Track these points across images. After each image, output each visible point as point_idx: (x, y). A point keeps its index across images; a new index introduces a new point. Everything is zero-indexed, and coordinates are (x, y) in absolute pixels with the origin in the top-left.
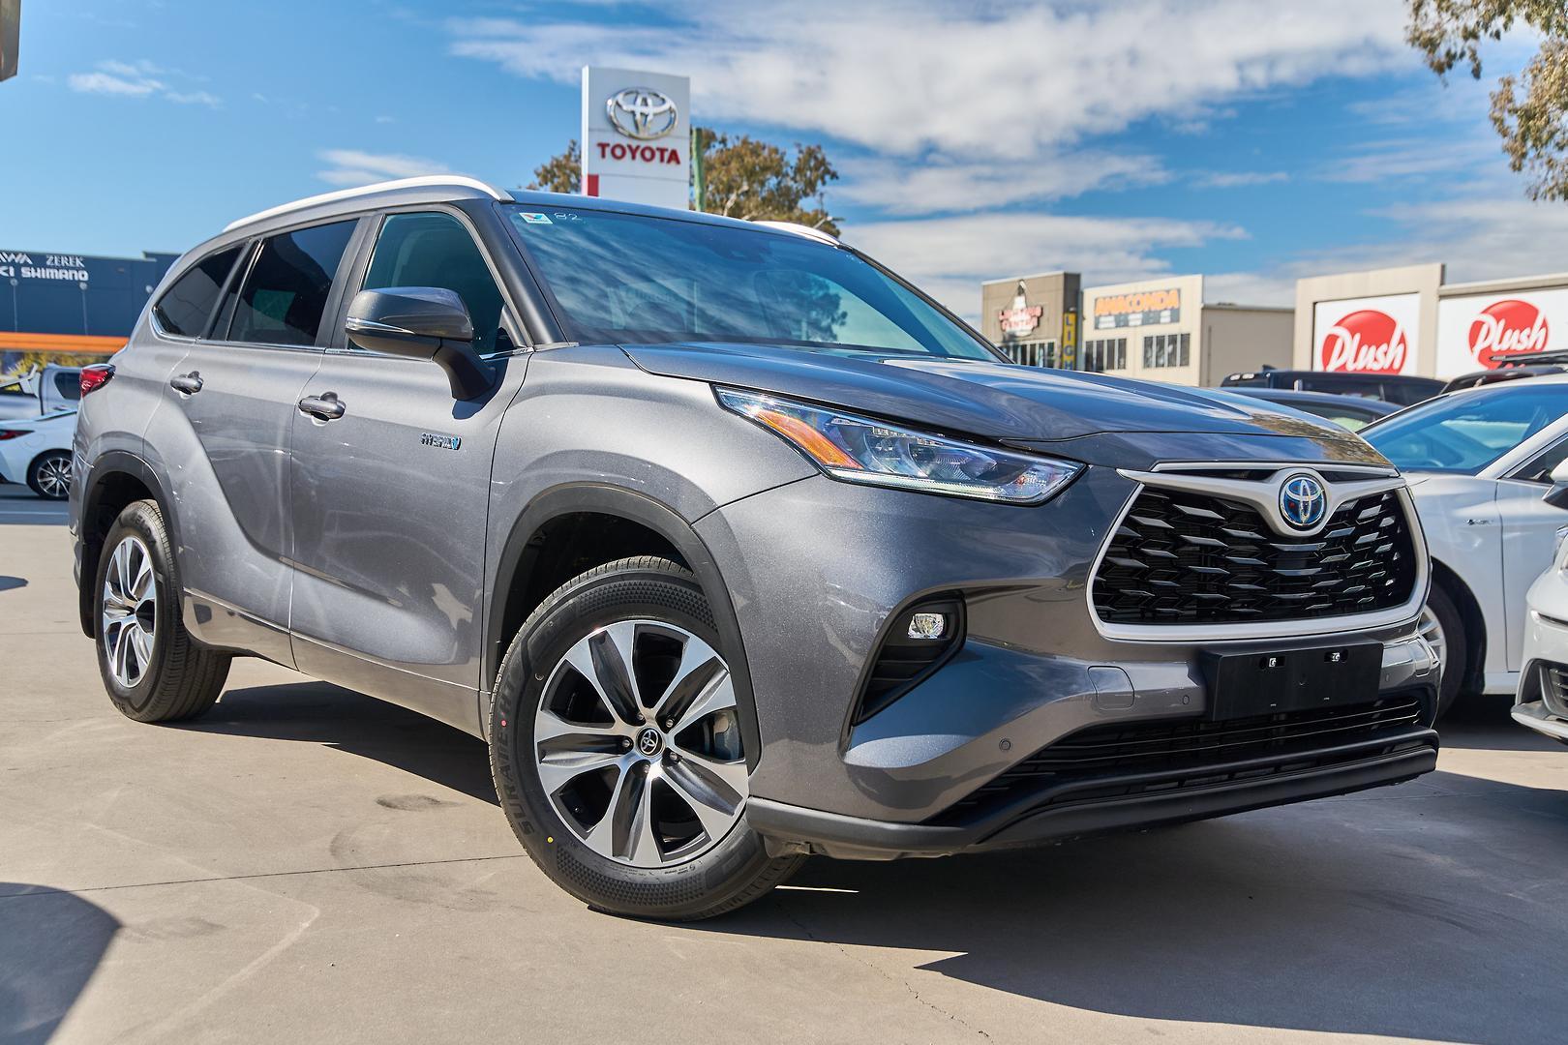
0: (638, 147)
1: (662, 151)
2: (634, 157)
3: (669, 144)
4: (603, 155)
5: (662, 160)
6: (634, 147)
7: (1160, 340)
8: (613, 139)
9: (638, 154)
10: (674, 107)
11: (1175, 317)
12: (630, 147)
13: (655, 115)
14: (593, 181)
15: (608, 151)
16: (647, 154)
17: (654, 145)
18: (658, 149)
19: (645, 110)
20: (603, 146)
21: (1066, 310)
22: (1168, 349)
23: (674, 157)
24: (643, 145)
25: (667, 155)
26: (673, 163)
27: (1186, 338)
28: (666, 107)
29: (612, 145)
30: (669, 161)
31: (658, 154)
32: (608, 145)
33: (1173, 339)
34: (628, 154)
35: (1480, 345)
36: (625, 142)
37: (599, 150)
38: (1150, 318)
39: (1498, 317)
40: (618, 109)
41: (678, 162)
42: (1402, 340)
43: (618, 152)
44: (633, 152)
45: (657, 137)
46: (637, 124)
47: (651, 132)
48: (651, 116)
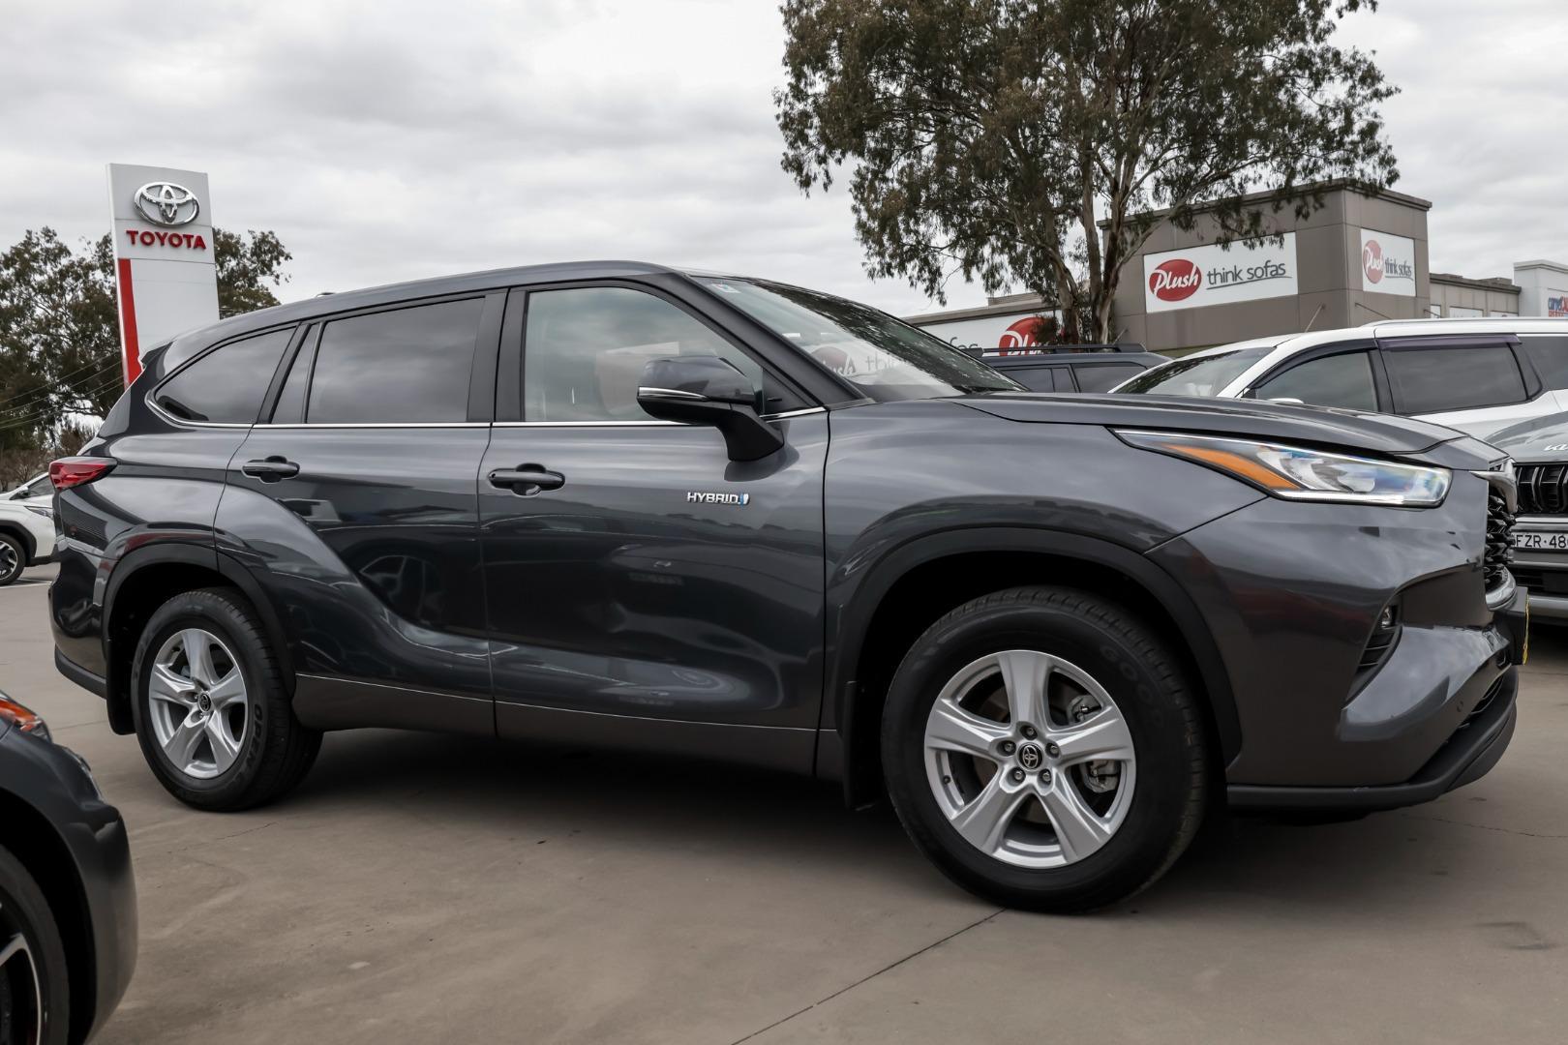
0: (166, 234)
1: (189, 237)
2: (162, 244)
3: (194, 231)
4: (133, 242)
5: (189, 246)
6: (162, 234)
8: (142, 228)
9: (166, 241)
10: (195, 198)
12: (157, 234)
13: (179, 205)
14: (125, 265)
15: (137, 238)
16: (176, 241)
17: (181, 233)
18: (185, 236)
19: (169, 201)
20: (132, 234)
23: (199, 243)
24: (170, 232)
25: (192, 241)
26: (199, 249)
28: (189, 197)
29: (140, 233)
30: (195, 247)
31: (185, 242)
32: (137, 233)
34: (157, 241)
36: (153, 231)
37: (128, 239)
40: (143, 201)
41: (204, 247)
43: (147, 240)
44: (162, 240)
45: (183, 225)
46: (164, 214)
47: (177, 221)
48: (175, 208)
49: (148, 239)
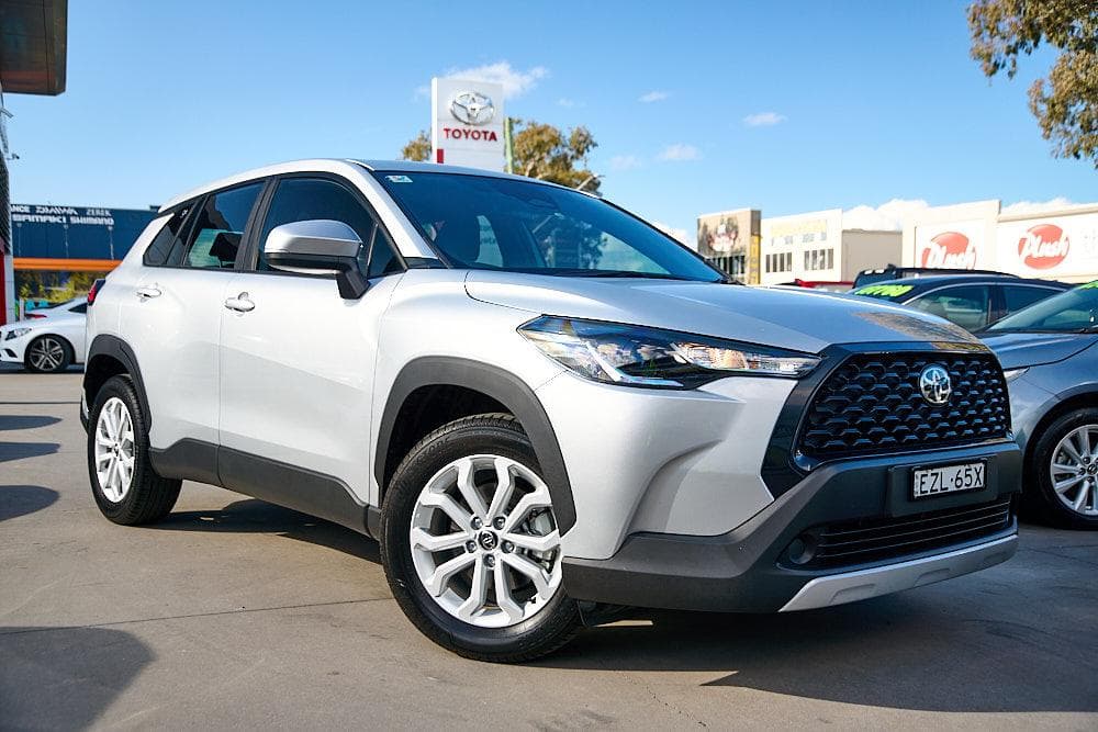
0: (469, 130)
1: (485, 133)
2: (467, 137)
3: (490, 129)
4: (447, 137)
5: (485, 138)
6: (467, 130)
7: (815, 253)
8: (454, 126)
9: (470, 136)
11: (824, 237)
12: (464, 130)
13: (480, 109)
14: (440, 153)
15: (450, 133)
16: (475, 136)
17: (480, 129)
18: (483, 132)
19: (474, 105)
21: (752, 234)
22: (820, 258)
23: (493, 136)
24: (473, 128)
25: (488, 135)
26: (493, 141)
27: (831, 252)
28: (487, 104)
29: (452, 130)
30: (491, 138)
31: (483, 135)
32: (450, 129)
33: (823, 253)
34: (463, 135)
35: (1026, 252)
36: (461, 126)
37: (445, 132)
38: (808, 238)
39: (1036, 234)
40: (456, 106)
41: (495, 139)
42: (974, 250)
43: (455, 134)
44: (467, 134)
45: (482, 124)
46: (469, 115)
47: (478, 121)
48: (477, 110)
49: (457, 134)
